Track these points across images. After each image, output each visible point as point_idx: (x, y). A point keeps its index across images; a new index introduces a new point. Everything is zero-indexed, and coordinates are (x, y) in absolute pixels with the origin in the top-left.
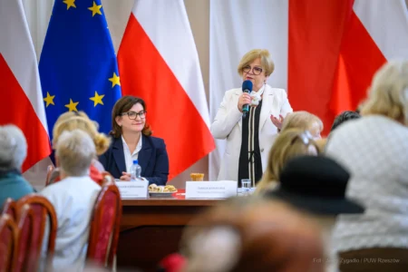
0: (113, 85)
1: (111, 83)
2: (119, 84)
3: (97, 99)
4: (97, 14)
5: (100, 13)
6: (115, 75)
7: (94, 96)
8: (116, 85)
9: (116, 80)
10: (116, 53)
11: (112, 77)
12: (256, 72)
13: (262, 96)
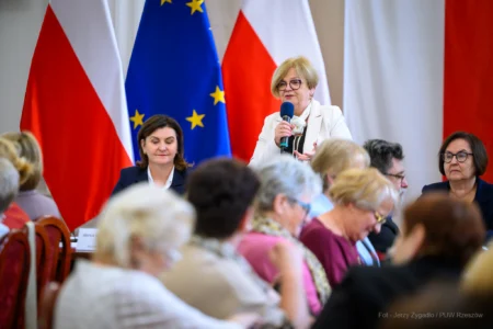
0: (216, 102)
1: (213, 99)
2: (223, 101)
3: (196, 120)
4: (197, 12)
5: (201, 10)
6: (218, 88)
7: (191, 115)
8: (219, 103)
9: (220, 96)
10: (220, 61)
11: (214, 91)
12: (294, 86)
13: (307, 120)
